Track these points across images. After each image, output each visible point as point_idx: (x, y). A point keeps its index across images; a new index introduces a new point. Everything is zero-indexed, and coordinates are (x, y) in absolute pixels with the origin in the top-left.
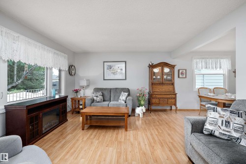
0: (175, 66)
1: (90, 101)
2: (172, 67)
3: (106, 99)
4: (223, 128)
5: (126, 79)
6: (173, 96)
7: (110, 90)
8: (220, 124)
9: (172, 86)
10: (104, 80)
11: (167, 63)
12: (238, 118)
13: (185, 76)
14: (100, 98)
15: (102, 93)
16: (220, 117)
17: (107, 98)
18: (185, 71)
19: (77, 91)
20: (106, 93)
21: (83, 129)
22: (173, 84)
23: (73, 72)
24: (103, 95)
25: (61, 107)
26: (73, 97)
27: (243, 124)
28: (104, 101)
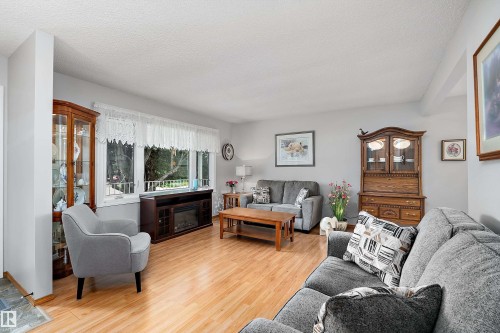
0: (423, 133)
1: (245, 201)
2: (416, 137)
3: (275, 199)
4: (365, 251)
5: (314, 165)
6: (416, 203)
7: (283, 184)
8: (362, 245)
9: (414, 181)
10: (276, 166)
11: (400, 129)
12: (391, 238)
13: (460, 156)
14: (264, 196)
15: (270, 189)
16: (366, 233)
17: (277, 197)
18: (461, 144)
19: (231, 185)
20: (275, 189)
21: (221, 238)
22: (418, 176)
23: (229, 155)
24: (270, 193)
25: (202, 204)
26: (225, 192)
27: (396, 248)
28: (271, 202)
